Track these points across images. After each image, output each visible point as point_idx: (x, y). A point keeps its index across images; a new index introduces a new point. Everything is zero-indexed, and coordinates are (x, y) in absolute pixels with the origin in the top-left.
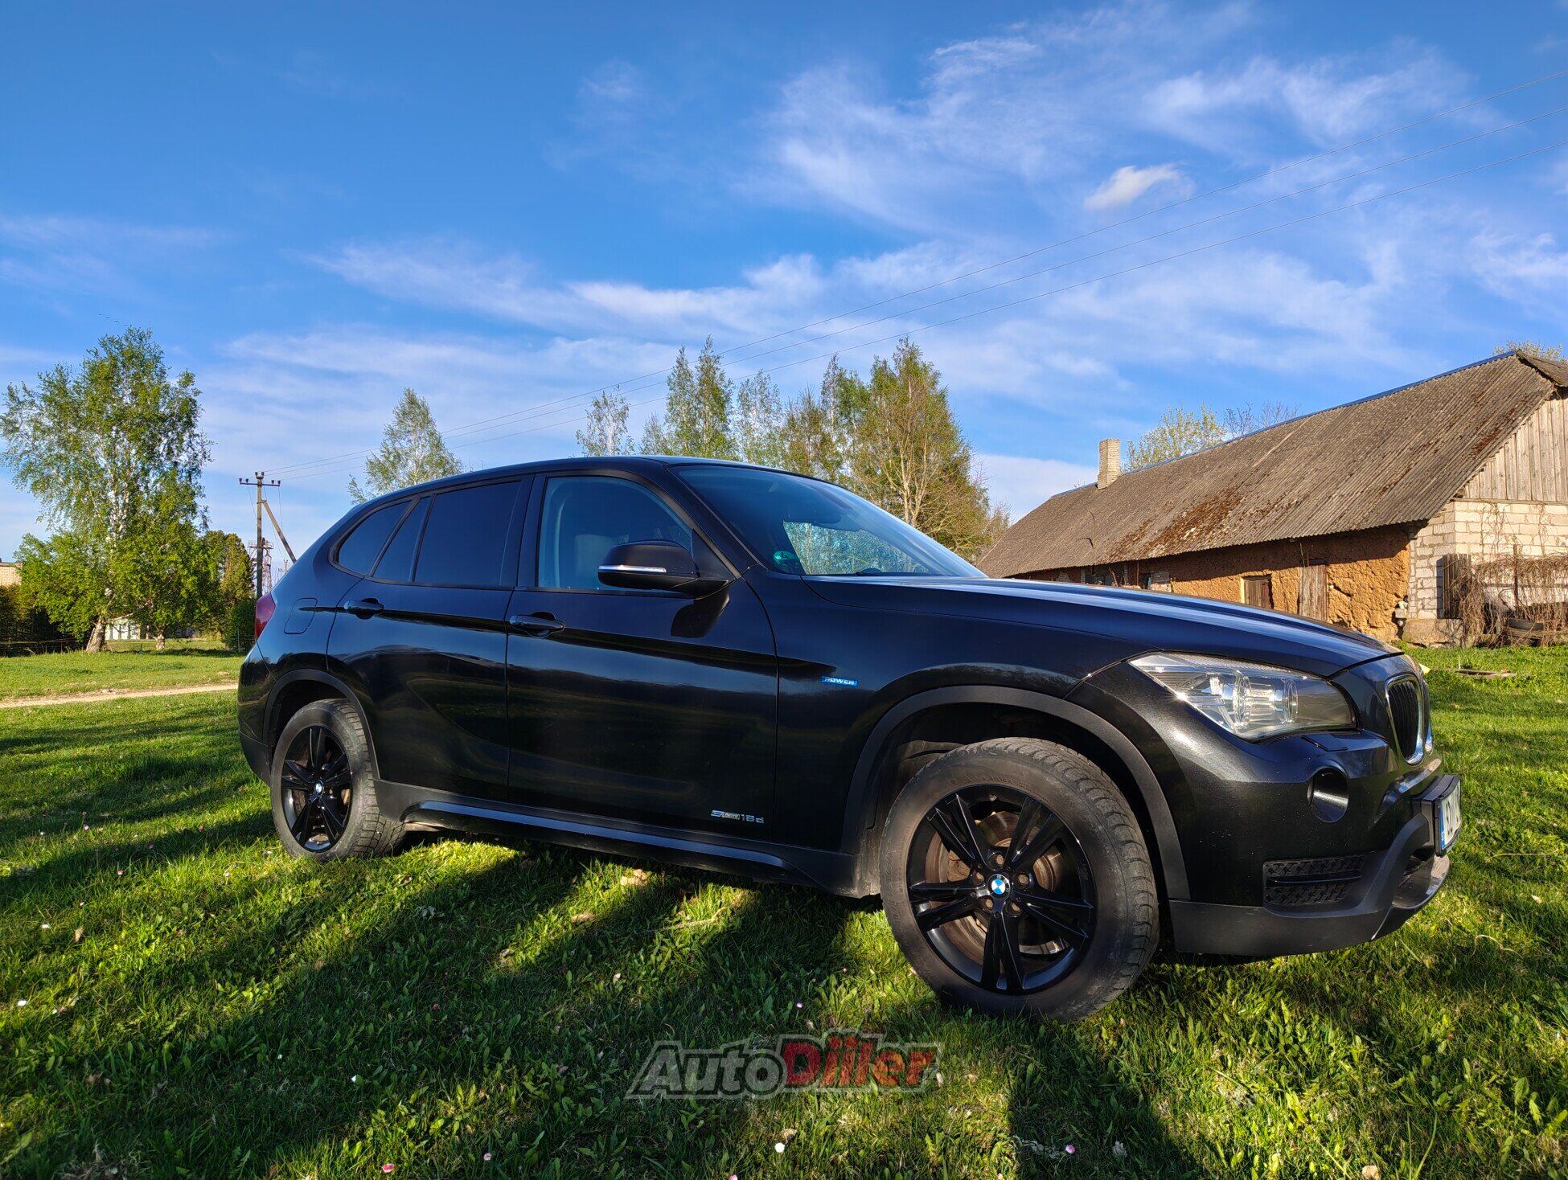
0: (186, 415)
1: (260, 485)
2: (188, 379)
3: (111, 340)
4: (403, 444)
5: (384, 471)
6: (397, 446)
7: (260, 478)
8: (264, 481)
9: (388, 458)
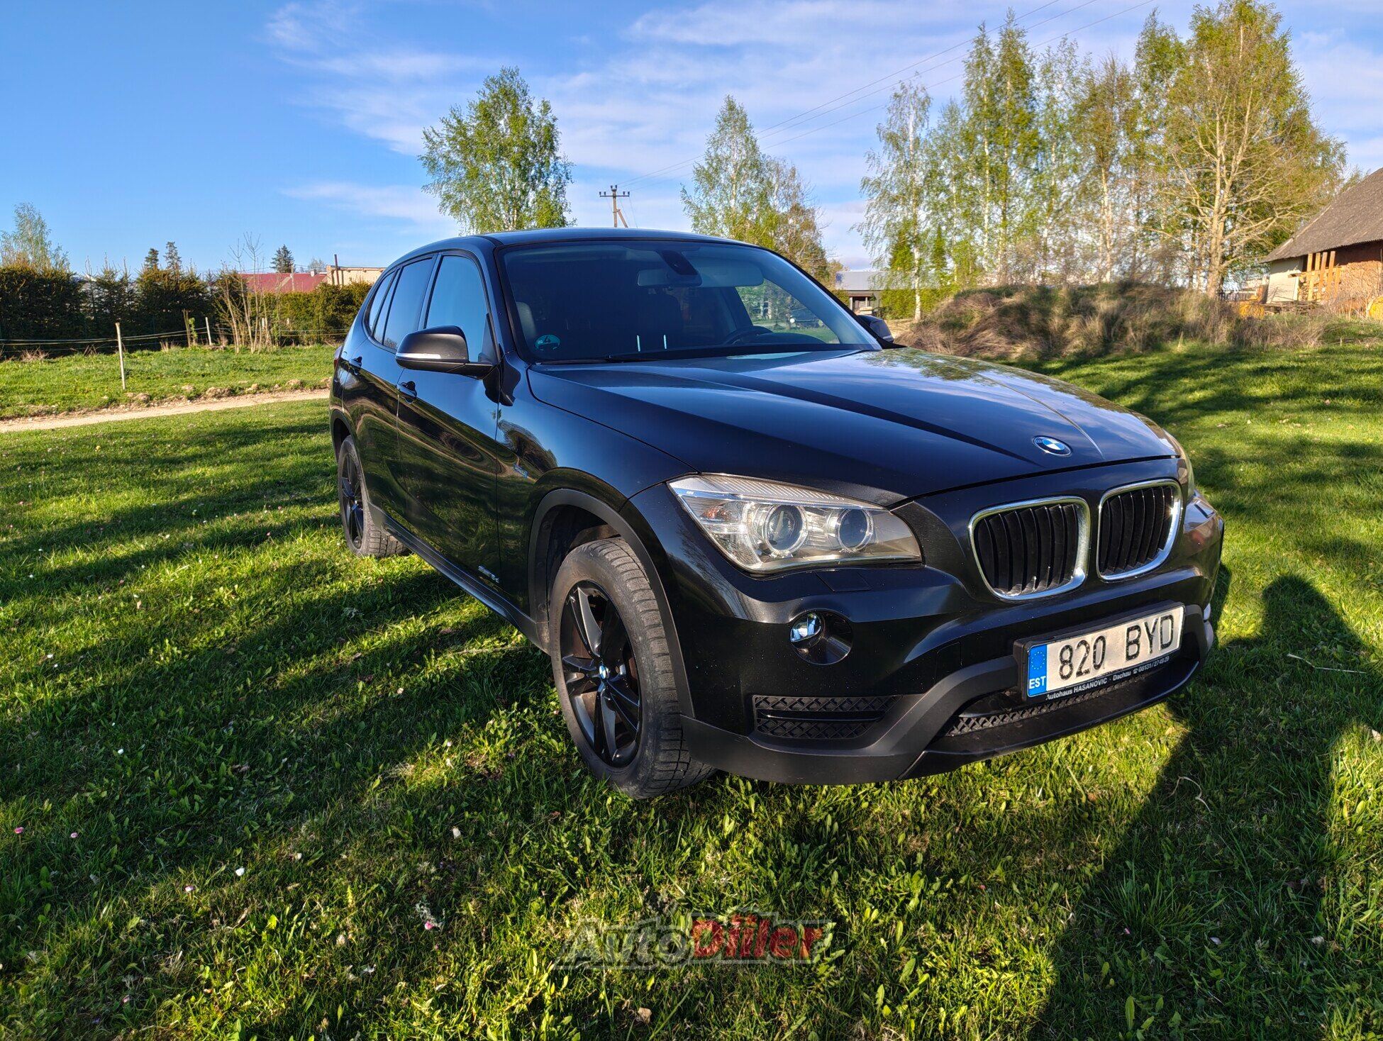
0: (549, 140)
1: (614, 197)
2: (546, 108)
3: (492, 80)
4: (724, 151)
5: (709, 177)
6: (719, 152)
7: (614, 191)
8: (619, 192)
9: (711, 165)
